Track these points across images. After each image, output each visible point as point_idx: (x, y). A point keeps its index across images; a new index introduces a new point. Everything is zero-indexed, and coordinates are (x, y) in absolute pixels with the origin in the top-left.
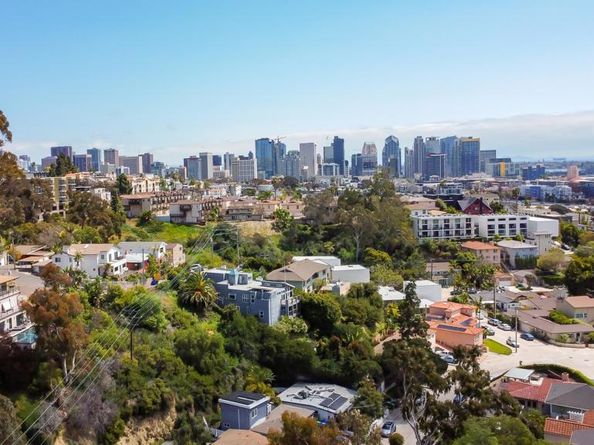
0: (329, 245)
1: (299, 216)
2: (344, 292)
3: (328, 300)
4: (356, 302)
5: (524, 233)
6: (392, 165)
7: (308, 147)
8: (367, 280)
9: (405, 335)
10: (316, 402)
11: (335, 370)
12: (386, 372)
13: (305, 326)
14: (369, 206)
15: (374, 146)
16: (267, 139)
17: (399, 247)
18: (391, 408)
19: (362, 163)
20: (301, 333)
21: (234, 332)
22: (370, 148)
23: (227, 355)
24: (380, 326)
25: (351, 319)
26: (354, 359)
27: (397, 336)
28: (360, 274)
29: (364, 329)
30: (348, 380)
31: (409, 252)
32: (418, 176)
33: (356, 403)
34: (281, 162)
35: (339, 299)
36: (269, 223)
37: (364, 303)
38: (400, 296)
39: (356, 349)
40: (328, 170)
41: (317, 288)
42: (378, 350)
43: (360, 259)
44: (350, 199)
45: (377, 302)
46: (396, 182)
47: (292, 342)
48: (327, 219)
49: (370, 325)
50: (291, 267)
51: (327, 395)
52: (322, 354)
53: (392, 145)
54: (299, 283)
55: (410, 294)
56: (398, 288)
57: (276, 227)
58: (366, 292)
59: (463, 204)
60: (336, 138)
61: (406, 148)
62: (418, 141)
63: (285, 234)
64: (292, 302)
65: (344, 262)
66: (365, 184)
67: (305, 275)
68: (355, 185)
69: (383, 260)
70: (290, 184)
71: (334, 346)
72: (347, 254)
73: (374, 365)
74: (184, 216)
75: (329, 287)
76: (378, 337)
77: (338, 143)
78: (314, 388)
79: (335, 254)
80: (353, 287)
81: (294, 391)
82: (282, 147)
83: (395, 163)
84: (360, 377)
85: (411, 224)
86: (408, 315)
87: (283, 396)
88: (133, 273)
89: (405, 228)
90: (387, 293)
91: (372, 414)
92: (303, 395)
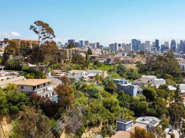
0: (153, 72)
1: (144, 63)
2: (157, 87)
3: (152, 90)
4: (161, 91)
6: (173, 48)
7: (148, 42)
8: (165, 83)
9: (176, 101)
10: (147, 122)
11: (154, 112)
12: (170, 113)
13: (145, 98)
14: (166, 61)
15: (168, 42)
16: (135, 39)
17: (175, 73)
18: (172, 125)
19: (164, 48)
20: (144, 100)
21: (122, 99)
22: (167, 43)
23: (120, 106)
24: (169, 98)
25: (159, 96)
26: (160, 109)
27: (174, 101)
28: (163, 82)
29: (163, 99)
30: (158, 115)
31: (178, 75)
32: (181, 52)
33: (160, 123)
34: (139, 46)
35: (156, 89)
36: (135, 65)
37: (164, 90)
38: (175, 89)
39: (161, 106)
40: (154, 49)
41: (149, 86)
42: (168, 106)
43: (163, 77)
44: (160, 58)
45: (168, 91)
46: (175, 54)
47: (140, 103)
48: (153, 64)
49: (166, 98)
50: (141, 79)
51: (151, 120)
52: (150, 107)
53: (173, 42)
54: (143, 84)
55: (178, 88)
56: (175, 86)
57: (137, 66)
58: (164, 87)
60: (156, 40)
61: (178, 43)
62: (181, 41)
63: (140, 68)
64: (141, 90)
65: (158, 78)
66: (165, 54)
67: (145, 81)
68: (162, 54)
69: (170, 77)
70: (142, 53)
71: (154, 104)
72: (159, 75)
73: (166, 111)
74: (108, 62)
75: (153, 85)
76: (168, 101)
77: (157, 41)
78: (147, 118)
79: (155, 75)
80: (160, 85)
81: (141, 118)
82: (140, 42)
83: (174, 47)
84: (162, 115)
85: (179, 66)
86: (177, 95)
87: (137, 120)
88: (91, 79)
89: (177, 68)
90: (171, 88)
91: (164, 127)
92: (144, 120)
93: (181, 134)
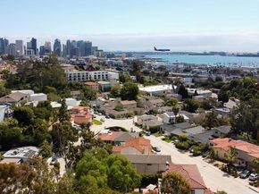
0: (28, 85)
1: (14, 73)
2: (35, 105)
3: (28, 109)
4: (41, 110)
5: (107, 78)
6: (57, 51)
7: (19, 43)
8: (46, 99)
9: (61, 121)
10: (21, 155)
11: (31, 139)
12: (53, 138)
13: (17, 122)
14: (47, 68)
17: (60, 85)
18: (55, 153)
19: (45, 50)
20: (15, 125)
22: (48, 44)
24: (51, 118)
25: (38, 116)
26: (40, 134)
27: (58, 122)
28: (43, 97)
29: (44, 120)
30: (36, 144)
31: (64, 87)
32: (68, 56)
33: (40, 153)
34: (6, 49)
35: (33, 108)
37: (45, 109)
38: (59, 105)
39: (41, 130)
40: (29, 53)
41: (23, 104)
42: (50, 128)
43: (43, 91)
44: (38, 65)
45: (50, 108)
46: (59, 59)
47: (10, 130)
48: (28, 74)
49: (47, 119)
50: (10, 96)
51: (27, 151)
52: (24, 133)
53: (57, 43)
54: (14, 103)
55: (63, 104)
56: (59, 102)
58: (45, 105)
59: (85, 67)
60: (33, 38)
62: (68, 42)
63: (8, 81)
64: (10, 111)
65: (35, 92)
66: (46, 59)
67: (17, 99)
68: (41, 59)
69: (53, 91)
70: (10, 58)
71: (30, 129)
72: (36, 88)
73: (48, 135)
75: (28, 103)
76: (50, 123)
77: (34, 41)
78: (21, 149)
79: (32, 89)
80: (39, 103)
81: (11, 152)
82: (6, 41)
83: (59, 50)
84: (42, 141)
85: (65, 75)
86: (63, 113)
87: (5, 155)
89: (62, 77)
90: (54, 105)
91: (46, 156)
92: (15, 153)
93: (68, 161)
